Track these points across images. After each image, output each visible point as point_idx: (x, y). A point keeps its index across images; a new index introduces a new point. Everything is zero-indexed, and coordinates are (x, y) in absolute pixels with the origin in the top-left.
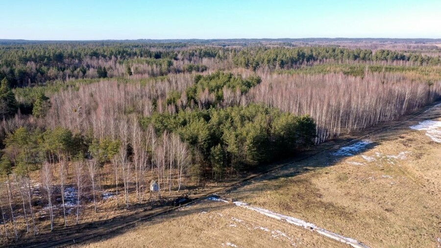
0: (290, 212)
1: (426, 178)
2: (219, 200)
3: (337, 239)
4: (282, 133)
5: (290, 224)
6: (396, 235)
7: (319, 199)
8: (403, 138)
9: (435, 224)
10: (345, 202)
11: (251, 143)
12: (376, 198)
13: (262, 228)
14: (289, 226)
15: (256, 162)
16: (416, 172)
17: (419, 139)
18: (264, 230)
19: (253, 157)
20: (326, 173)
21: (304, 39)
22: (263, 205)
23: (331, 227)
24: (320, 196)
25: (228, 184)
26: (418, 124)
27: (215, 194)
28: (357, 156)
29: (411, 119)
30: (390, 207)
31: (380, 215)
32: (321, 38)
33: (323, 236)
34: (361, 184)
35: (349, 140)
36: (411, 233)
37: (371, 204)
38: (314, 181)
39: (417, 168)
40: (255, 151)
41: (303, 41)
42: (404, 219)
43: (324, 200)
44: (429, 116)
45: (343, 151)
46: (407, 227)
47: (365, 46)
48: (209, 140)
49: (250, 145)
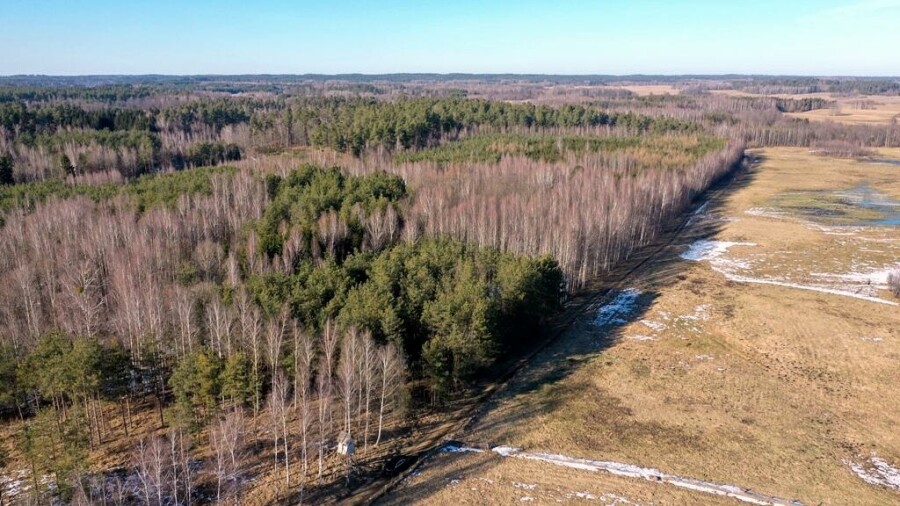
0: (602, 453)
1: (761, 352)
2: (463, 449)
3: (710, 490)
4: (522, 297)
5: (620, 477)
6: (786, 465)
7: (630, 419)
8: (683, 278)
9: (824, 436)
10: (673, 418)
11: (483, 325)
12: (715, 402)
13: (580, 495)
14: (622, 482)
15: (493, 360)
16: (740, 342)
17: (709, 279)
18: (585, 497)
19: (488, 352)
20: (609, 364)
21: (389, 75)
22: (546, 445)
23: (683, 470)
24: (629, 412)
25: (459, 412)
26: (688, 249)
27: (448, 438)
28: (634, 323)
29: (675, 241)
30: (745, 415)
31: (740, 432)
32: (422, 74)
33: (688, 491)
34: (676, 377)
35: (604, 292)
36: (803, 457)
37: (715, 414)
38: (599, 382)
39: (738, 334)
40: (488, 339)
41: (388, 79)
42: (778, 434)
43: (639, 418)
44: (697, 232)
45: (605, 314)
46: (790, 447)
47: (511, 91)
48: (401, 326)
49: (481, 329)
